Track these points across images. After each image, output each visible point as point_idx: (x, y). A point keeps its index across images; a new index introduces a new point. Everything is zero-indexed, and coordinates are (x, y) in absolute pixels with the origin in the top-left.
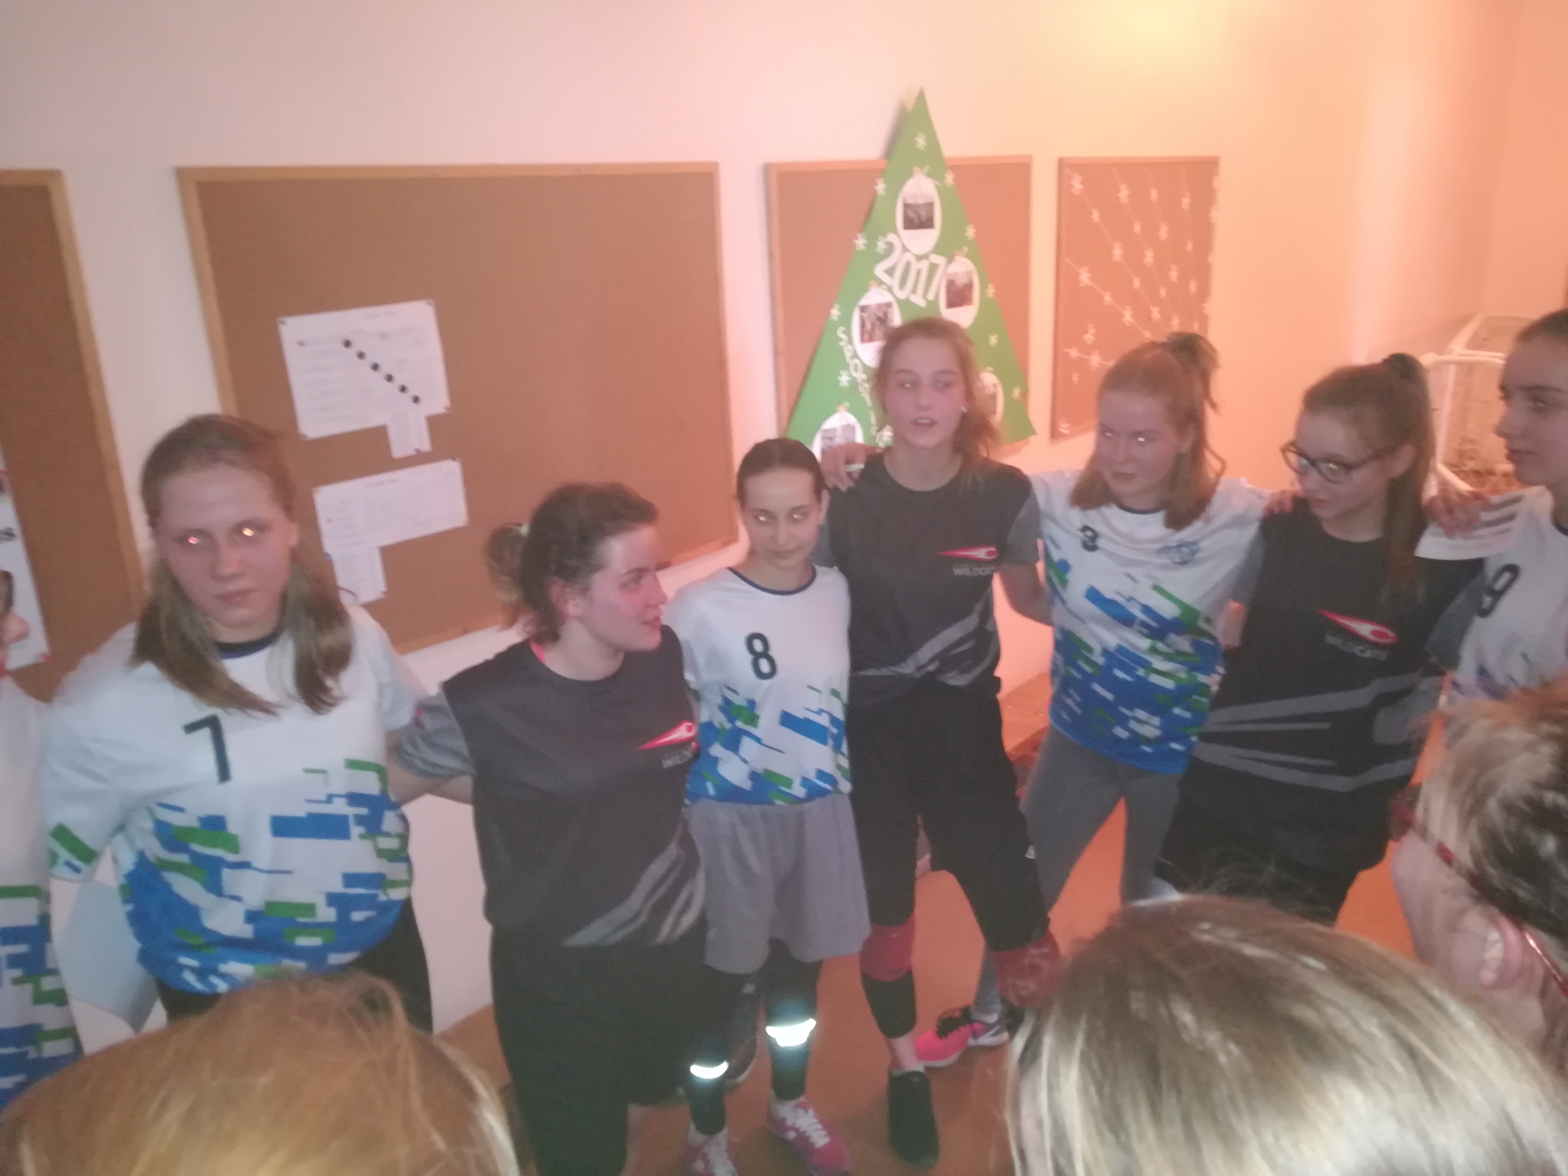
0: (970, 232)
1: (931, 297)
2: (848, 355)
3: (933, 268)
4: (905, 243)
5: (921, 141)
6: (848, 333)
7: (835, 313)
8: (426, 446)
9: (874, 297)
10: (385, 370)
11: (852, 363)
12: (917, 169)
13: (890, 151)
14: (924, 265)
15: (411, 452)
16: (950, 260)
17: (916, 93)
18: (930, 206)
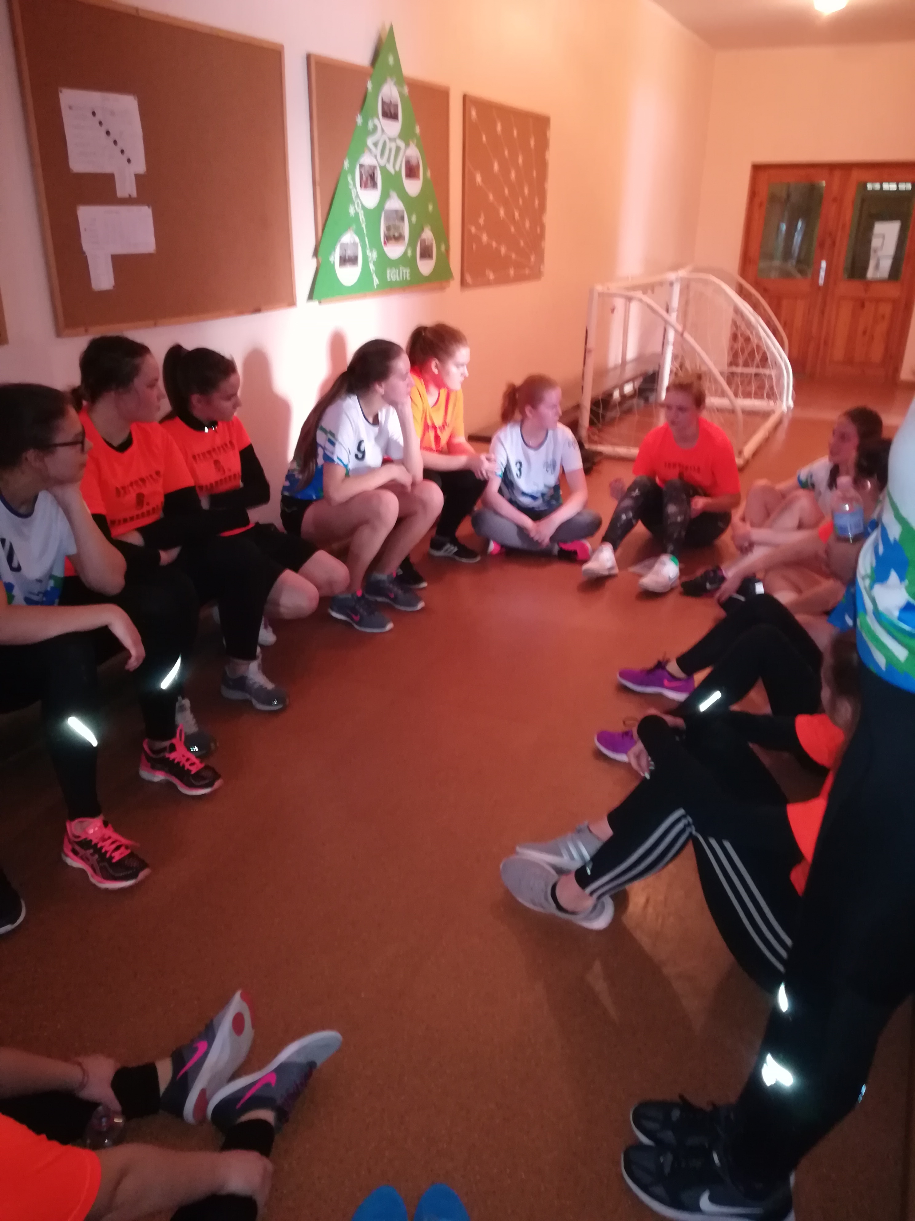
0: (418, 130)
1: (397, 168)
2: (354, 196)
3: (398, 149)
4: (383, 127)
5: (391, 60)
6: (353, 179)
7: (346, 164)
8: (134, 194)
9: (367, 160)
10: (113, 136)
11: (356, 201)
12: (389, 80)
13: (374, 61)
14: (393, 146)
15: (127, 196)
16: (407, 145)
17: (387, 28)
18: (396, 106)
